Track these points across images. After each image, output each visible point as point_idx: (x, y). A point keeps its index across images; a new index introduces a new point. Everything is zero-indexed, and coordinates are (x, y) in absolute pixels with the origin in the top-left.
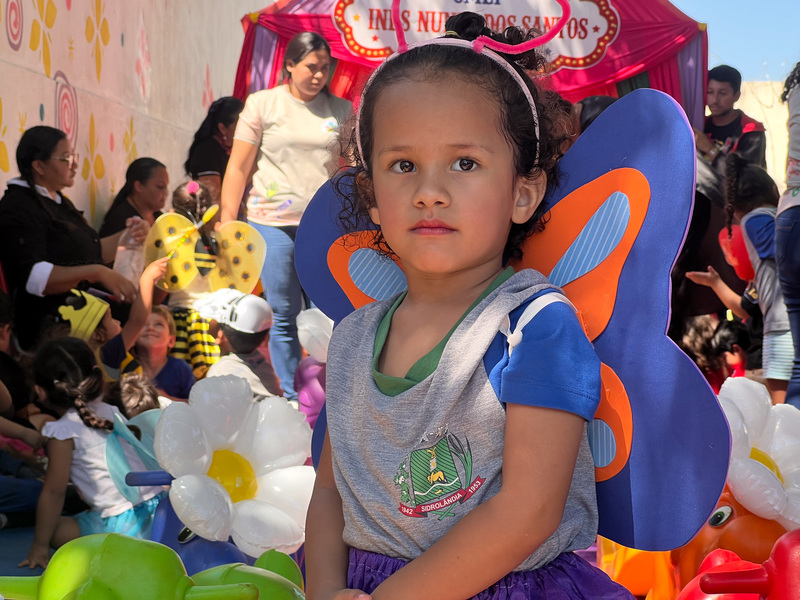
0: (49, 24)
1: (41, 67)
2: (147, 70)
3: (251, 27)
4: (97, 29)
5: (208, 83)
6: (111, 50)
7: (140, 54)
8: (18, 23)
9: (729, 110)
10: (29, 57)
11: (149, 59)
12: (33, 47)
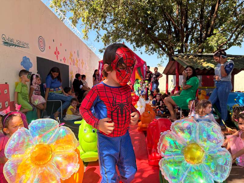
0: (77, 63)
1: (77, 67)
2: (88, 67)
3: (100, 62)
4: (82, 63)
5: (94, 68)
6: (84, 65)
7: (87, 65)
8: (74, 63)
9: (149, 70)
10: (75, 66)
11: (88, 66)
12: (76, 65)
